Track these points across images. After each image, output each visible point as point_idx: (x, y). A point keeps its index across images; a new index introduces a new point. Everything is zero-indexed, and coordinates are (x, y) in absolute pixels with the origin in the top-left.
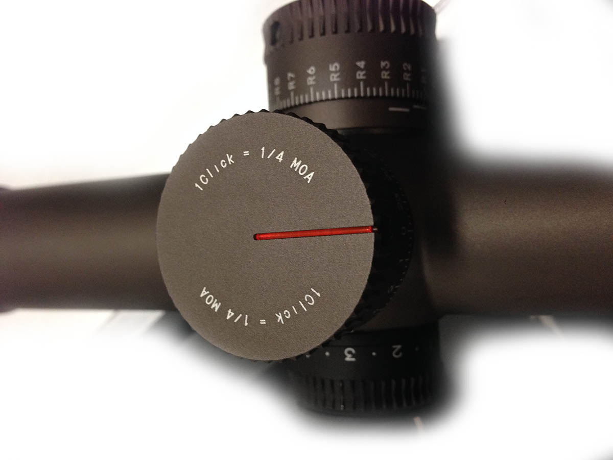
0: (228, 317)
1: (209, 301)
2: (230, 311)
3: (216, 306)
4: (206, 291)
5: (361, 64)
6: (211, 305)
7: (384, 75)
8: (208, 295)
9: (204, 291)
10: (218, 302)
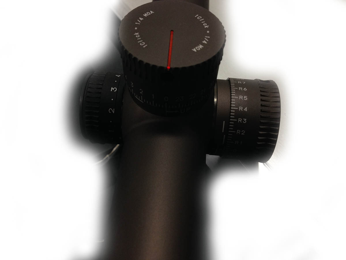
0: (140, 18)
1: (148, 13)
2: (142, 19)
3: (145, 15)
4: (153, 13)
5: (246, 109)
6: (146, 14)
7: (240, 120)
8: (151, 13)
9: (153, 12)
10: (147, 16)
